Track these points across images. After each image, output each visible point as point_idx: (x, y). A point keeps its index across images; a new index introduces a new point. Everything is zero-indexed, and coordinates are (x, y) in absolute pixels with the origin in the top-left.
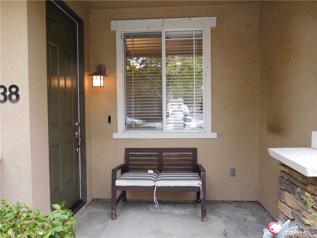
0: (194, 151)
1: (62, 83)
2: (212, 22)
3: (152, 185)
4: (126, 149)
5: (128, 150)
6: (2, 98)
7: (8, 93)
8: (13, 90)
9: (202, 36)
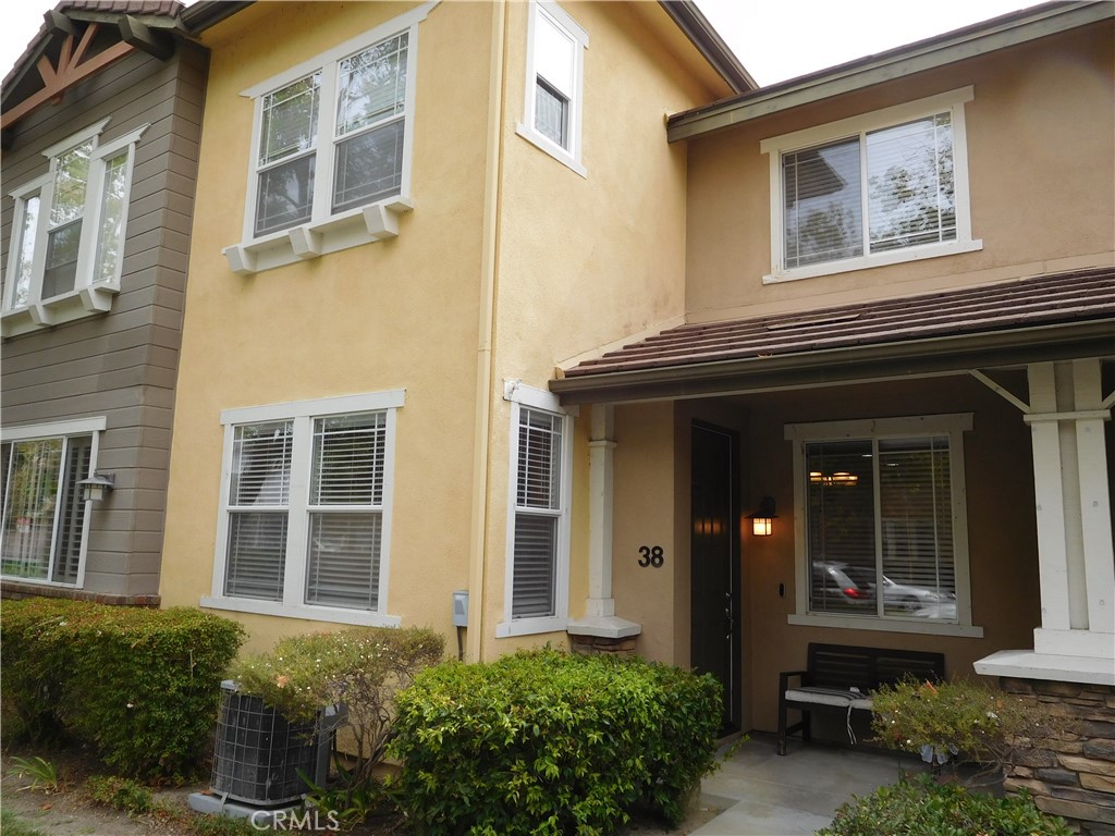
0: (938, 659)
1: (708, 527)
2: (965, 421)
3: (845, 705)
4: (811, 645)
5: (814, 647)
6: (644, 561)
7: (652, 557)
8: (657, 552)
9: (947, 447)
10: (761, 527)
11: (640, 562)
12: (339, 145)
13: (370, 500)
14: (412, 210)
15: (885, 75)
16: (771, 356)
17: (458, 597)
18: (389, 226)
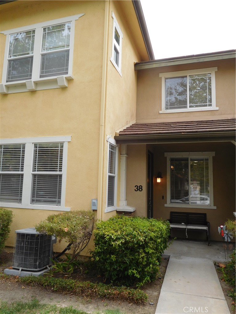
0: (205, 215)
2: (213, 154)
3: (185, 228)
5: (172, 213)
6: (136, 190)
7: (139, 188)
8: (141, 187)
9: (208, 160)
10: (159, 180)
11: (135, 190)
12: (43, 55)
13: (57, 170)
14: (73, 79)
15: (198, 61)
16: (186, 133)
17: (94, 201)
18: (66, 84)
